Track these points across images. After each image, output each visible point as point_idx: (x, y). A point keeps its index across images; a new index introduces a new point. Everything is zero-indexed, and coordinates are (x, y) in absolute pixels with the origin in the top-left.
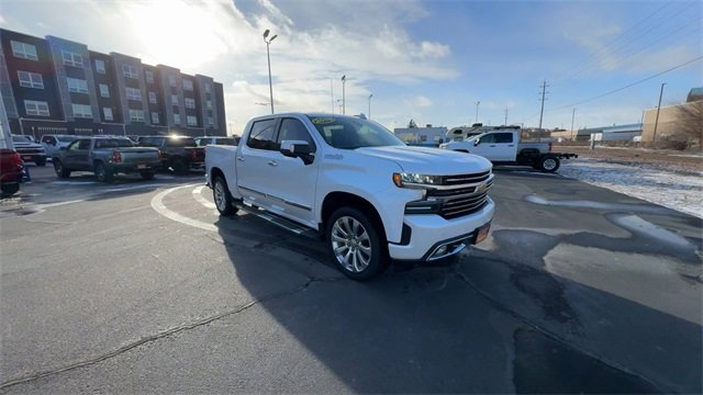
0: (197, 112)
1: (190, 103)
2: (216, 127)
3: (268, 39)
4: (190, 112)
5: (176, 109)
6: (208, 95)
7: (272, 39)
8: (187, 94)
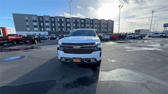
0: (107, 28)
1: (106, 26)
2: (111, 31)
3: (120, 8)
4: (105, 28)
5: (103, 28)
6: (110, 24)
7: (122, 7)
8: (105, 24)
